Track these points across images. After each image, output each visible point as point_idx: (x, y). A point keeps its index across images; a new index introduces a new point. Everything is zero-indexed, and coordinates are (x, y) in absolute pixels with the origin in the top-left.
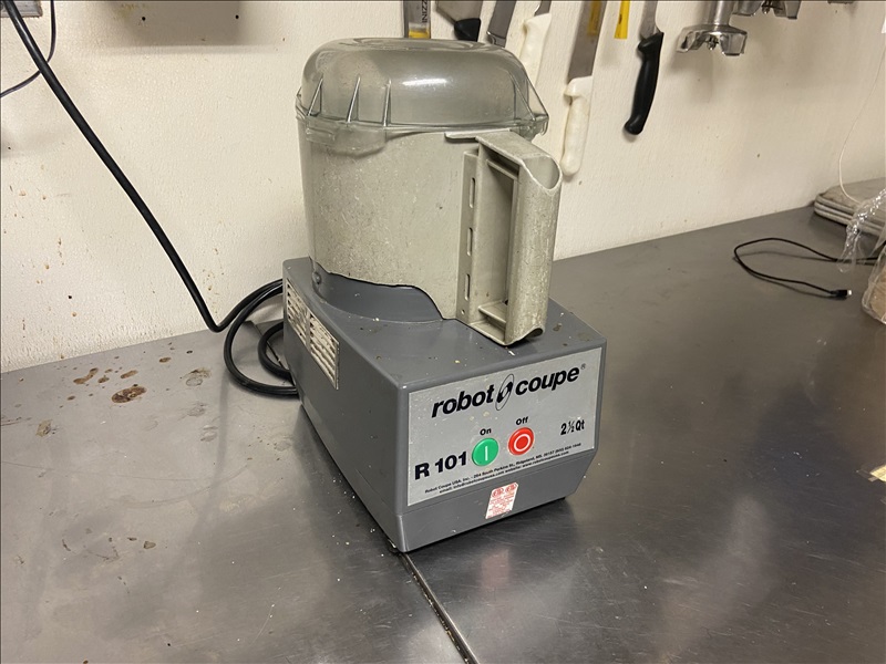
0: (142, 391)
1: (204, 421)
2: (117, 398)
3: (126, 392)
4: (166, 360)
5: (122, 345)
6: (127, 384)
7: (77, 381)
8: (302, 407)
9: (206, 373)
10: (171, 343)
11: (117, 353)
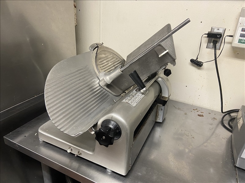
0: (203, 116)
1: (211, 126)
2: (198, 115)
3: (200, 115)
4: (210, 113)
5: (203, 107)
6: (201, 114)
7: (193, 109)
8: (232, 135)
9: (216, 119)
10: (212, 111)
11: (202, 108)
